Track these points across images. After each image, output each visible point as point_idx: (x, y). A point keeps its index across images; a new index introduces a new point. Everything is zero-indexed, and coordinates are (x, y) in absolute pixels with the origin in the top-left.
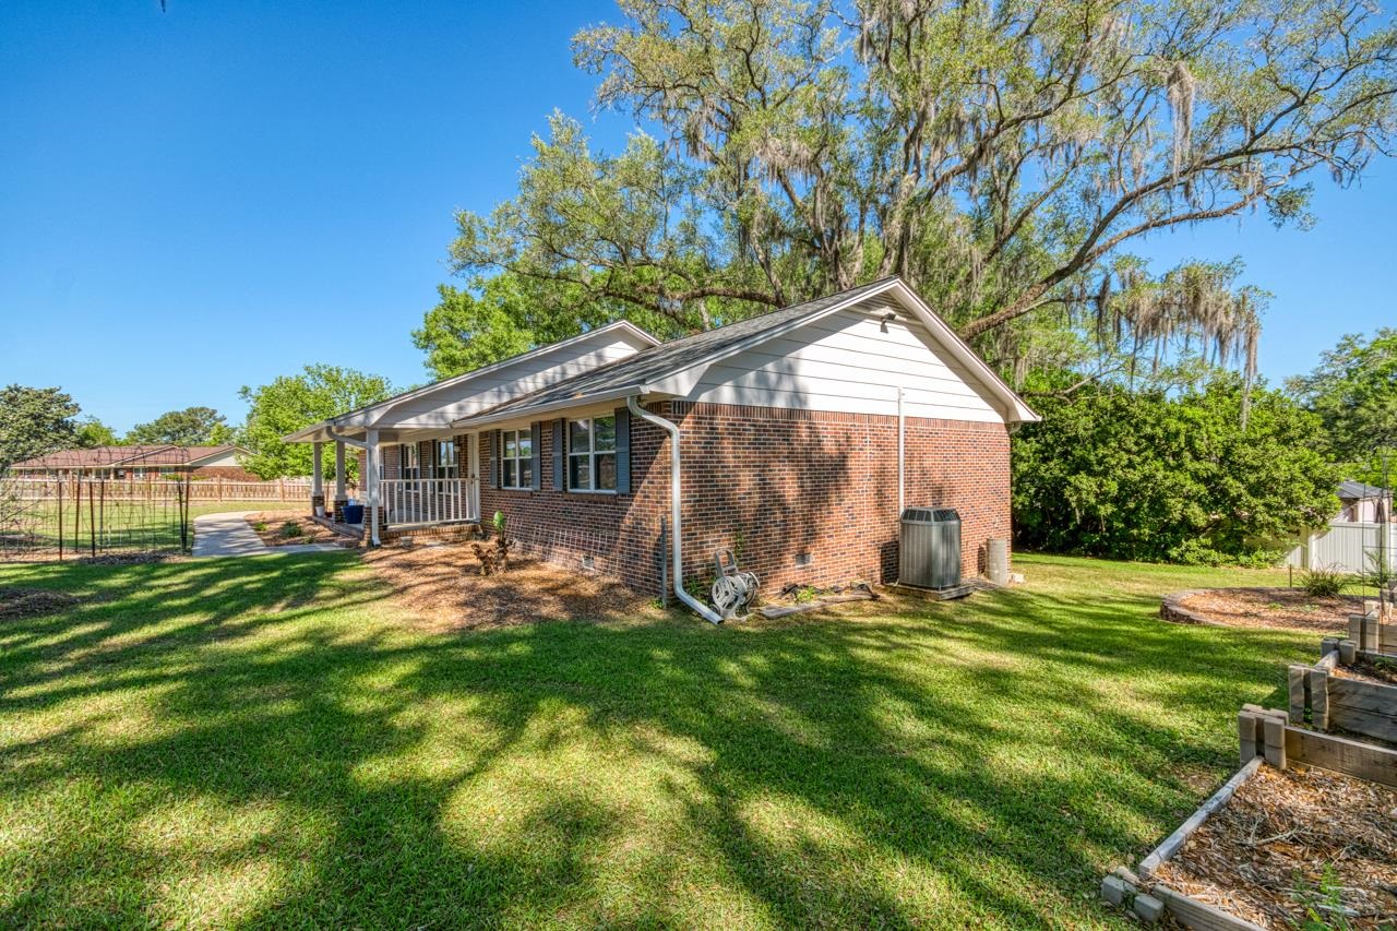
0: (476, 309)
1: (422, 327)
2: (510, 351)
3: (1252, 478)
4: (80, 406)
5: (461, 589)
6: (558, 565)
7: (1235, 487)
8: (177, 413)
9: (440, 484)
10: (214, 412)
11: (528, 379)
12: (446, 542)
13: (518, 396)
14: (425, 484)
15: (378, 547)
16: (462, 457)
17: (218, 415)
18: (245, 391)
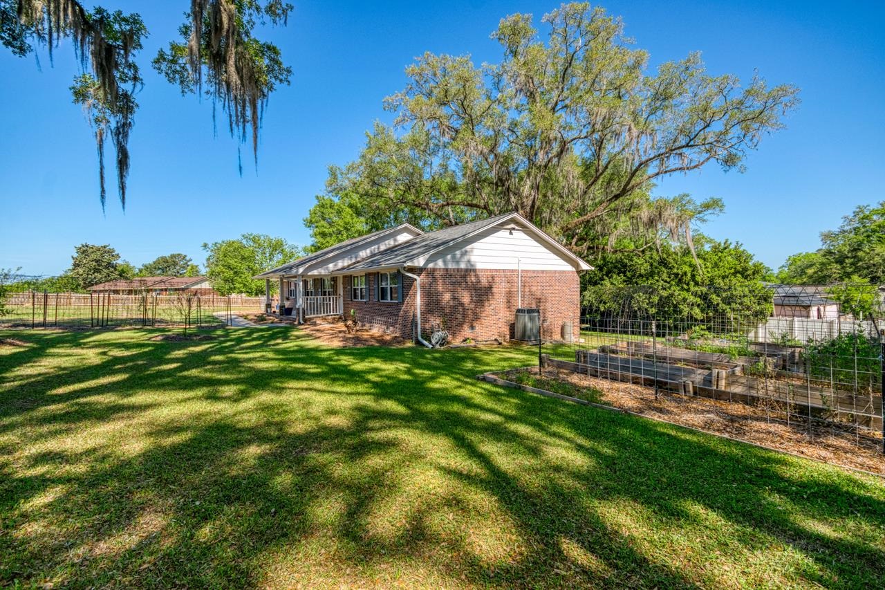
0: (336, 207)
1: (308, 216)
2: (353, 229)
3: (724, 295)
4: (120, 255)
5: (340, 337)
6: (376, 330)
7: (715, 299)
8: (165, 257)
9: (324, 298)
10: (185, 256)
11: (364, 251)
12: (330, 323)
13: (359, 259)
14: (317, 299)
15: (303, 324)
16: (335, 287)
17: (188, 258)
18: (205, 246)
